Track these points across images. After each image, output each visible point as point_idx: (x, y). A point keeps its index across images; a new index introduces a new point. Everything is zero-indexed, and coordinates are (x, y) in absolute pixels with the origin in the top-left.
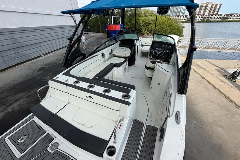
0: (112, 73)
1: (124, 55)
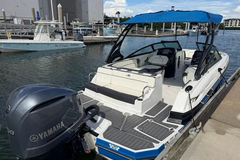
1: (161, 63)
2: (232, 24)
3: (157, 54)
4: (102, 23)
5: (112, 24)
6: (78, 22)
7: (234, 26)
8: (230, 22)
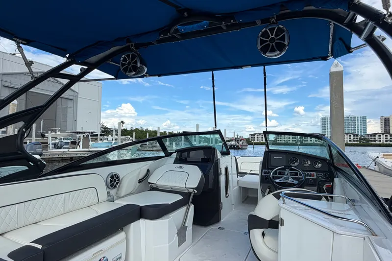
0: (127, 239)
1: (181, 185)
2: (259, 139)
3: (175, 163)
4: (97, 135)
5: (112, 136)
6: (58, 133)
7: (261, 141)
8: (256, 136)
